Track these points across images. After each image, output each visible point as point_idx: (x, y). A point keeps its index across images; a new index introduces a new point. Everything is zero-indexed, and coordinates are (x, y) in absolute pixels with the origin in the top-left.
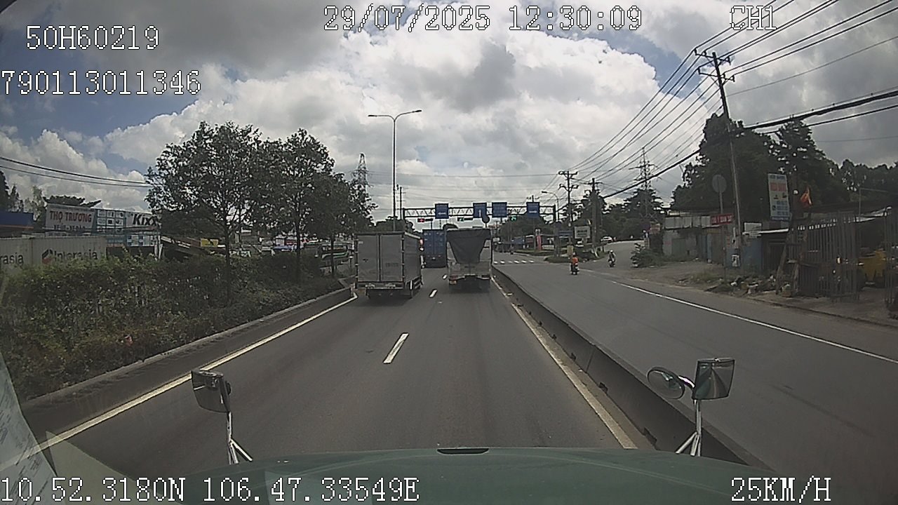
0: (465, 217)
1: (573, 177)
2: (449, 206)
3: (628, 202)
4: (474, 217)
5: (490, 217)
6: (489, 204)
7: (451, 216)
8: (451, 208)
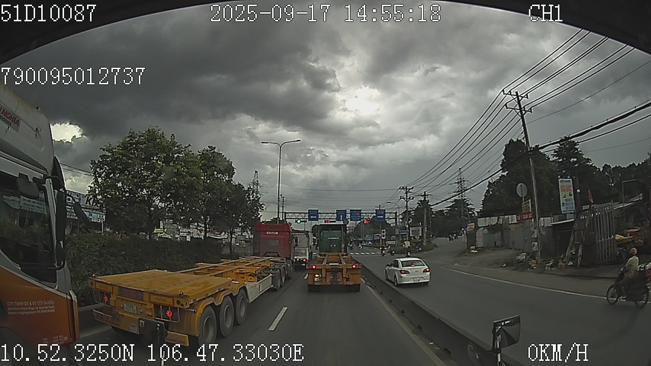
0: (331, 220)
1: (411, 191)
2: (319, 212)
3: (448, 208)
4: (337, 220)
5: (349, 220)
6: (348, 211)
7: (320, 219)
8: (320, 213)
